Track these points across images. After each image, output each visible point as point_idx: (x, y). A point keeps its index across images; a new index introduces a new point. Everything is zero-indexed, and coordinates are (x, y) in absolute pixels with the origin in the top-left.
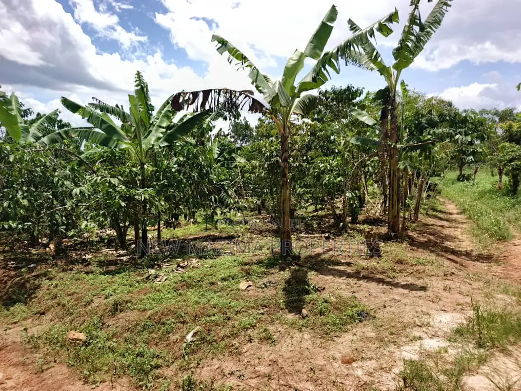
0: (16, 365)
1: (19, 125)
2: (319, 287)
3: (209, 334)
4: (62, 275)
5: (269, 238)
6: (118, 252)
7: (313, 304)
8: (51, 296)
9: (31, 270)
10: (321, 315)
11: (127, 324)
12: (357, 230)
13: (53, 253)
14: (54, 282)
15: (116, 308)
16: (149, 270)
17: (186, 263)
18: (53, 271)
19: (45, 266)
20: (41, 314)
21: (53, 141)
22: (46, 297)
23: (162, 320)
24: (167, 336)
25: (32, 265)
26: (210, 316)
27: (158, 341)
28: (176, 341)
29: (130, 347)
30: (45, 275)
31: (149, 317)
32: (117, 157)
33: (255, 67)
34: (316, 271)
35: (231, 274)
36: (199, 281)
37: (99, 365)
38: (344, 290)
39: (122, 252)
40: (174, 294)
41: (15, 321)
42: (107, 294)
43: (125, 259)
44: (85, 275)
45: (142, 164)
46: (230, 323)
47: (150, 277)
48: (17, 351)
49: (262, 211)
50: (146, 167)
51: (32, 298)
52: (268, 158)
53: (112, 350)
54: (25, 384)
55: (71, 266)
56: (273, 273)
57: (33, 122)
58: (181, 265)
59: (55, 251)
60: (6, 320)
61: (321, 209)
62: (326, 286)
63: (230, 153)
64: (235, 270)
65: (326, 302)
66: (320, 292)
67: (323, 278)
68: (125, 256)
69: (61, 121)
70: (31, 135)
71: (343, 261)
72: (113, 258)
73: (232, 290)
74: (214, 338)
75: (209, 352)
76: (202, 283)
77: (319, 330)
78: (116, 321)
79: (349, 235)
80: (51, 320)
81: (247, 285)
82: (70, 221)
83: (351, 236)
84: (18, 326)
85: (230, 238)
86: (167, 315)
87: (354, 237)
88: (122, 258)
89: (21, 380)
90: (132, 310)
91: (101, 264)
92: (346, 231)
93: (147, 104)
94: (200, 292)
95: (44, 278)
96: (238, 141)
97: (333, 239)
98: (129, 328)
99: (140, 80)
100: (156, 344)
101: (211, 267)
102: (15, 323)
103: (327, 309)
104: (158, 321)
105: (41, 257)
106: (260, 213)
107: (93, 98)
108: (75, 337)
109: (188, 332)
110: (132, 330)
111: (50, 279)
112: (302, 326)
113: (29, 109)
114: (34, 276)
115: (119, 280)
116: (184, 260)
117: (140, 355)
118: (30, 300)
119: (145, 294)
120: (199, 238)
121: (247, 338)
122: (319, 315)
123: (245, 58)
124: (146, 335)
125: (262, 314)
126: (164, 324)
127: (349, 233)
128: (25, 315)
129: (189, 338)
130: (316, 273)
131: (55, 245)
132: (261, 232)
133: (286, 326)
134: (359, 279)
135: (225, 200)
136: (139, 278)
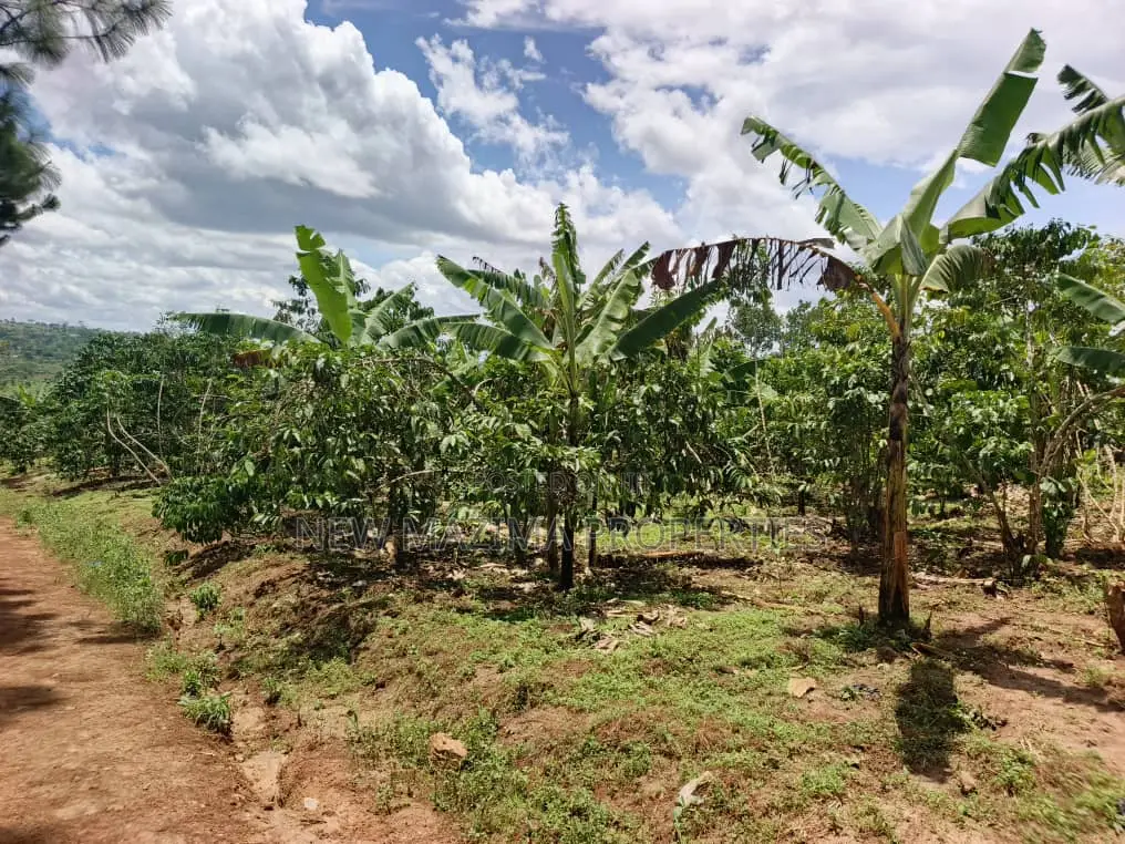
0: (340, 787)
1: (350, 311)
2: (990, 718)
3: (734, 795)
4: (414, 608)
5: (833, 574)
6: (513, 572)
7: (987, 761)
8: (396, 650)
9: (359, 592)
10: (1010, 792)
11: (547, 736)
12: (1069, 578)
13: (391, 560)
14: (403, 623)
15: (524, 697)
16: (581, 619)
17: (655, 613)
18: (399, 599)
19: (383, 586)
20: (377, 687)
21: (405, 342)
22: (388, 653)
23: (624, 743)
24: (636, 780)
25: (360, 583)
26: (729, 751)
27: (616, 789)
28: (657, 796)
29: (558, 791)
30: (383, 604)
31: (593, 729)
32: (521, 378)
33: (837, 186)
34: (976, 672)
35: (763, 654)
36: (691, 660)
37: (496, 821)
38: (1063, 733)
39: (521, 572)
40: (639, 683)
41: (332, 693)
42: (502, 662)
43: (527, 587)
44: (458, 615)
45: (574, 396)
46: (780, 776)
47: (585, 637)
48: (340, 757)
49: (807, 508)
50: (581, 400)
51: (360, 649)
52: (838, 390)
53: (521, 790)
54: (360, 830)
55: (429, 592)
56: (864, 666)
57: (369, 306)
58: (647, 616)
59: (395, 556)
60: (317, 688)
61: (955, 513)
62: (1011, 718)
63: (735, 373)
64: (771, 646)
65: (1022, 761)
66: (994, 729)
67: (998, 692)
68: (527, 581)
69: (416, 305)
70: (366, 330)
71: (1045, 656)
72: (503, 583)
73: (770, 694)
74: (746, 807)
75: (735, 839)
76: (696, 666)
77: (1011, 832)
78: (525, 726)
79: (1048, 588)
80: (397, 702)
81: (807, 688)
82: (427, 501)
83: (1052, 591)
84: (338, 705)
85: (740, 564)
86: (634, 731)
87: (1060, 593)
88: (521, 586)
89: (351, 820)
90: (556, 707)
91: (484, 594)
92: (1037, 578)
93: (573, 269)
94: (695, 686)
95: (382, 612)
96: (746, 345)
97: (1006, 594)
98: (552, 747)
99: (564, 222)
100: (612, 795)
101: (711, 630)
102: (333, 697)
103: (1026, 778)
104: (612, 743)
105: (373, 566)
106: (802, 512)
107: (474, 258)
108: (446, 748)
109: (683, 781)
110: (557, 752)
111: (394, 615)
112: (965, 814)
113: (361, 282)
114: (363, 605)
115: (524, 635)
116: (649, 604)
117: (578, 812)
118: (358, 654)
119: (579, 675)
120: (672, 558)
121: (828, 822)
122: (1006, 794)
123: (815, 166)
124: (588, 769)
125: (855, 765)
126: (626, 750)
127: (1044, 582)
128: (348, 684)
129: (686, 794)
130: (977, 679)
131: (395, 545)
132: (811, 557)
133: (920, 808)
134: (1103, 708)
135: (734, 481)
136: (562, 636)
